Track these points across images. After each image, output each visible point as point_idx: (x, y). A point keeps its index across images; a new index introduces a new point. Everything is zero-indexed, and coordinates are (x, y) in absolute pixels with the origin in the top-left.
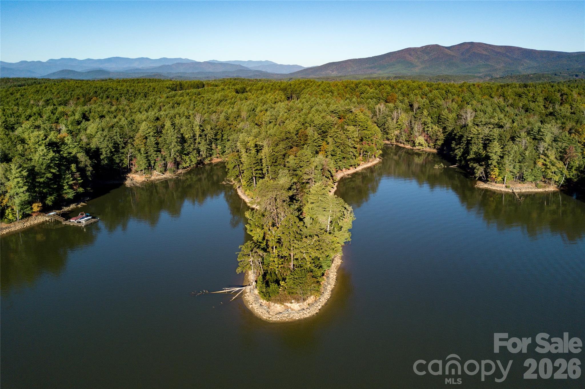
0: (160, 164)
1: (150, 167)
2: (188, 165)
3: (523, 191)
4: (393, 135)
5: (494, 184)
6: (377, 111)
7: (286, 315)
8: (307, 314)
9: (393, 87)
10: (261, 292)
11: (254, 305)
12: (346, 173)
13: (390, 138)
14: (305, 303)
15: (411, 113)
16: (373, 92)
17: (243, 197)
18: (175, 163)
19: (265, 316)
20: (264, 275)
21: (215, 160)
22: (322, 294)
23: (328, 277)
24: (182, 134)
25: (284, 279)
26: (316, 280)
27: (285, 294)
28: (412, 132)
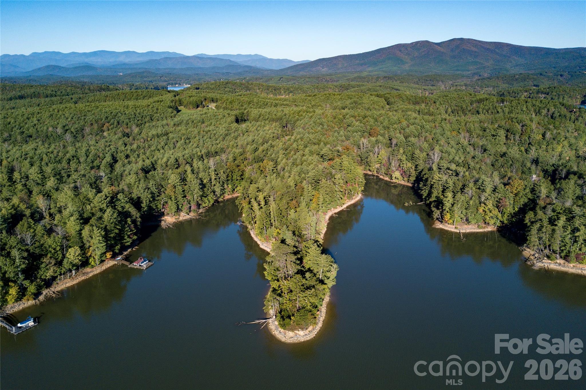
0: (186, 207)
1: (178, 210)
2: (206, 205)
3: (468, 231)
4: (374, 168)
5: (447, 224)
6: (362, 145)
7: (296, 339)
8: (308, 338)
9: (376, 120)
10: (280, 324)
11: (275, 332)
12: (334, 212)
13: (372, 170)
14: (307, 331)
15: (390, 149)
16: (359, 126)
17: (256, 239)
18: (197, 205)
19: (283, 339)
20: (280, 312)
21: (227, 197)
22: (316, 324)
23: (321, 311)
24: (201, 179)
25: (293, 315)
26: (313, 317)
27: (294, 325)
28: (390, 167)
